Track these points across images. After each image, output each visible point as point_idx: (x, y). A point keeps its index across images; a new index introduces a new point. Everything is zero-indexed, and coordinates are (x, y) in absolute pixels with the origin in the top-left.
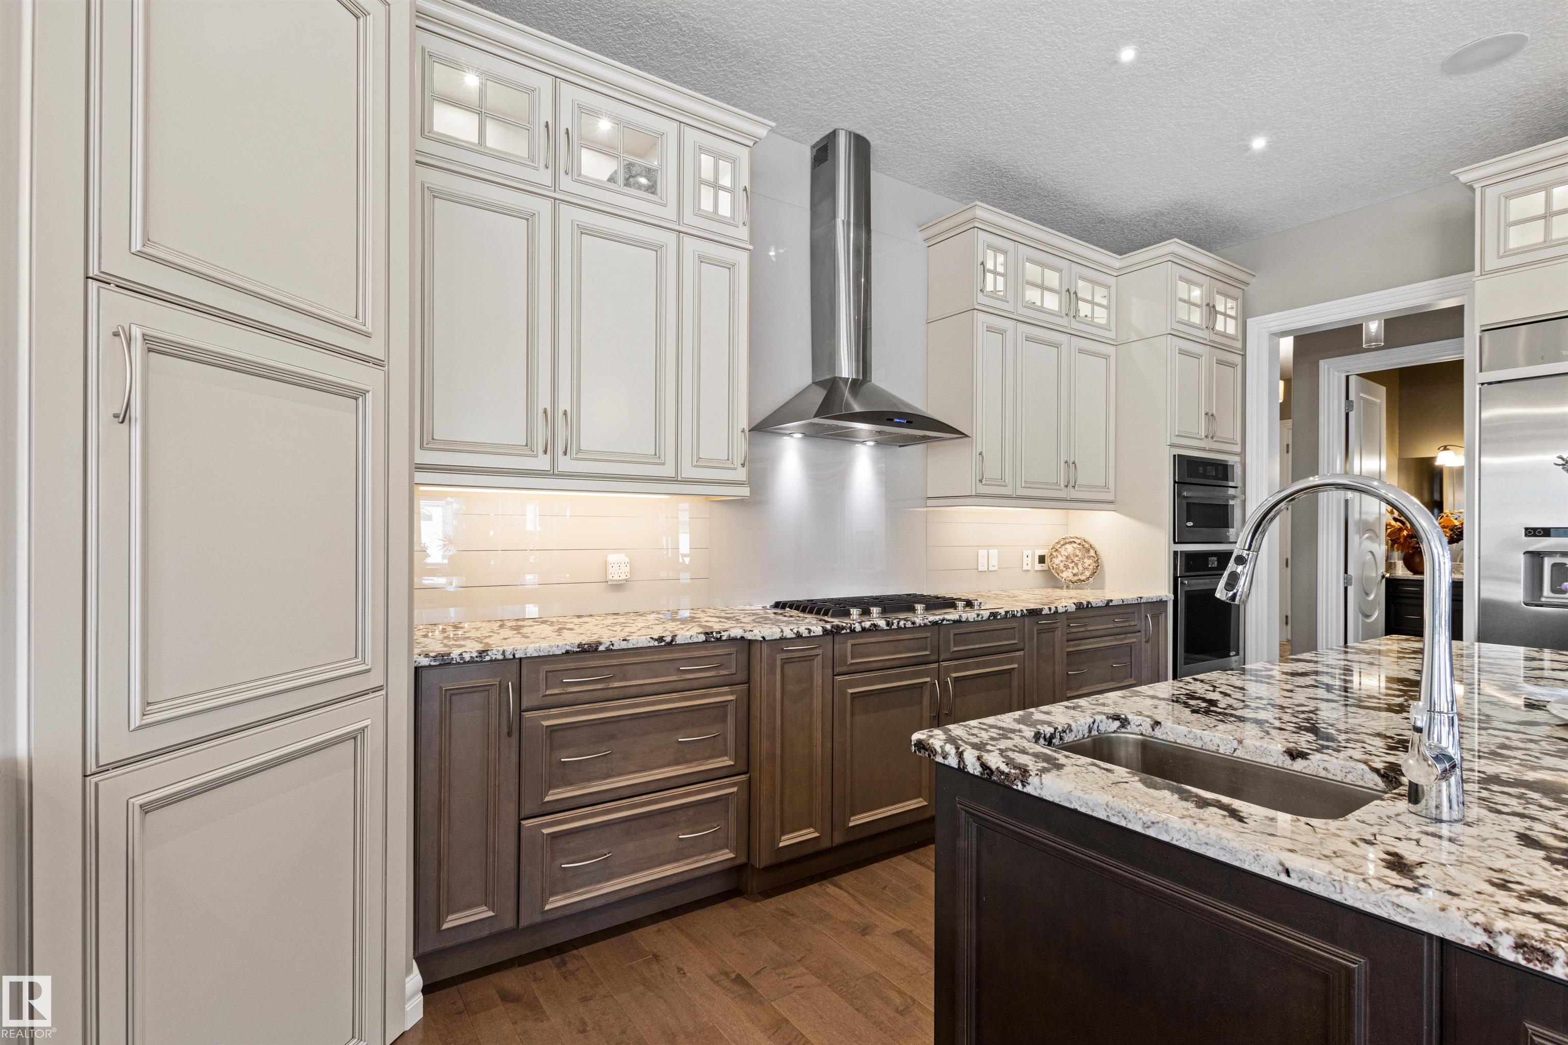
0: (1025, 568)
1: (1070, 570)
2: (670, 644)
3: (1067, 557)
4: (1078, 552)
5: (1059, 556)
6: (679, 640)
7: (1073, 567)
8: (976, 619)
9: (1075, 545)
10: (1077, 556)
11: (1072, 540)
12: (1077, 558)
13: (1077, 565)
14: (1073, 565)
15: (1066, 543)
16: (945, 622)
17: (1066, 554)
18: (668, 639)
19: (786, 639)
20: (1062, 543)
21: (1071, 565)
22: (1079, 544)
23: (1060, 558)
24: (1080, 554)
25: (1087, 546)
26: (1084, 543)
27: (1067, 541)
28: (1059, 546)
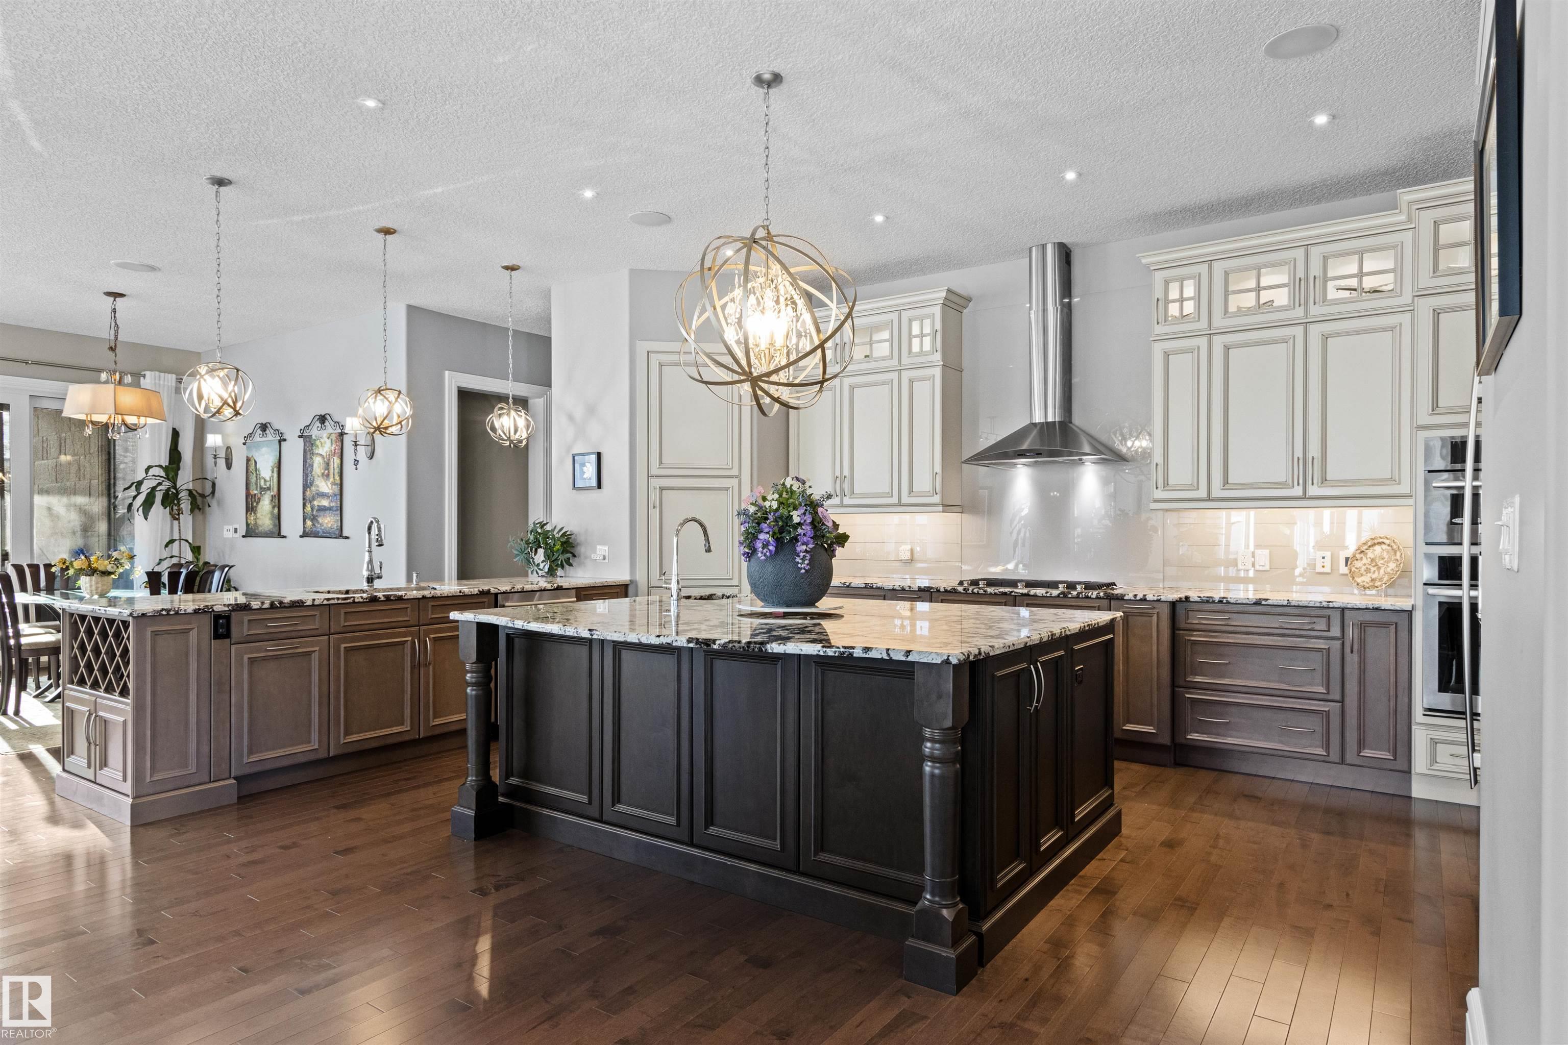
0: (1319, 569)
1: (1369, 575)
2: (848, 586)
3: (1372, 560)
4: (1385, 555)
5: (1364, 558)
6: (852, 585)
7: (1374, 571)
8: (1045, 595)
9: (1384, 547)
10: (1383, 559)
11: (1381, 540)
12: (1382, 562)
13: (1379, 568)
14: (1375, 568)
15: (1374, 545)
16: (1013, 594)
17: (1372, 556)
18: (848, 584)
19: (895, 590)
20: (1369, 544)
21: (1373, 569)
22: (1389, 545)
23: (1365, 561)
24: (1387, 557)
25: (1395, 547)
26: (1393, 544)
27: (1376, 541)
28: (1366, 547)
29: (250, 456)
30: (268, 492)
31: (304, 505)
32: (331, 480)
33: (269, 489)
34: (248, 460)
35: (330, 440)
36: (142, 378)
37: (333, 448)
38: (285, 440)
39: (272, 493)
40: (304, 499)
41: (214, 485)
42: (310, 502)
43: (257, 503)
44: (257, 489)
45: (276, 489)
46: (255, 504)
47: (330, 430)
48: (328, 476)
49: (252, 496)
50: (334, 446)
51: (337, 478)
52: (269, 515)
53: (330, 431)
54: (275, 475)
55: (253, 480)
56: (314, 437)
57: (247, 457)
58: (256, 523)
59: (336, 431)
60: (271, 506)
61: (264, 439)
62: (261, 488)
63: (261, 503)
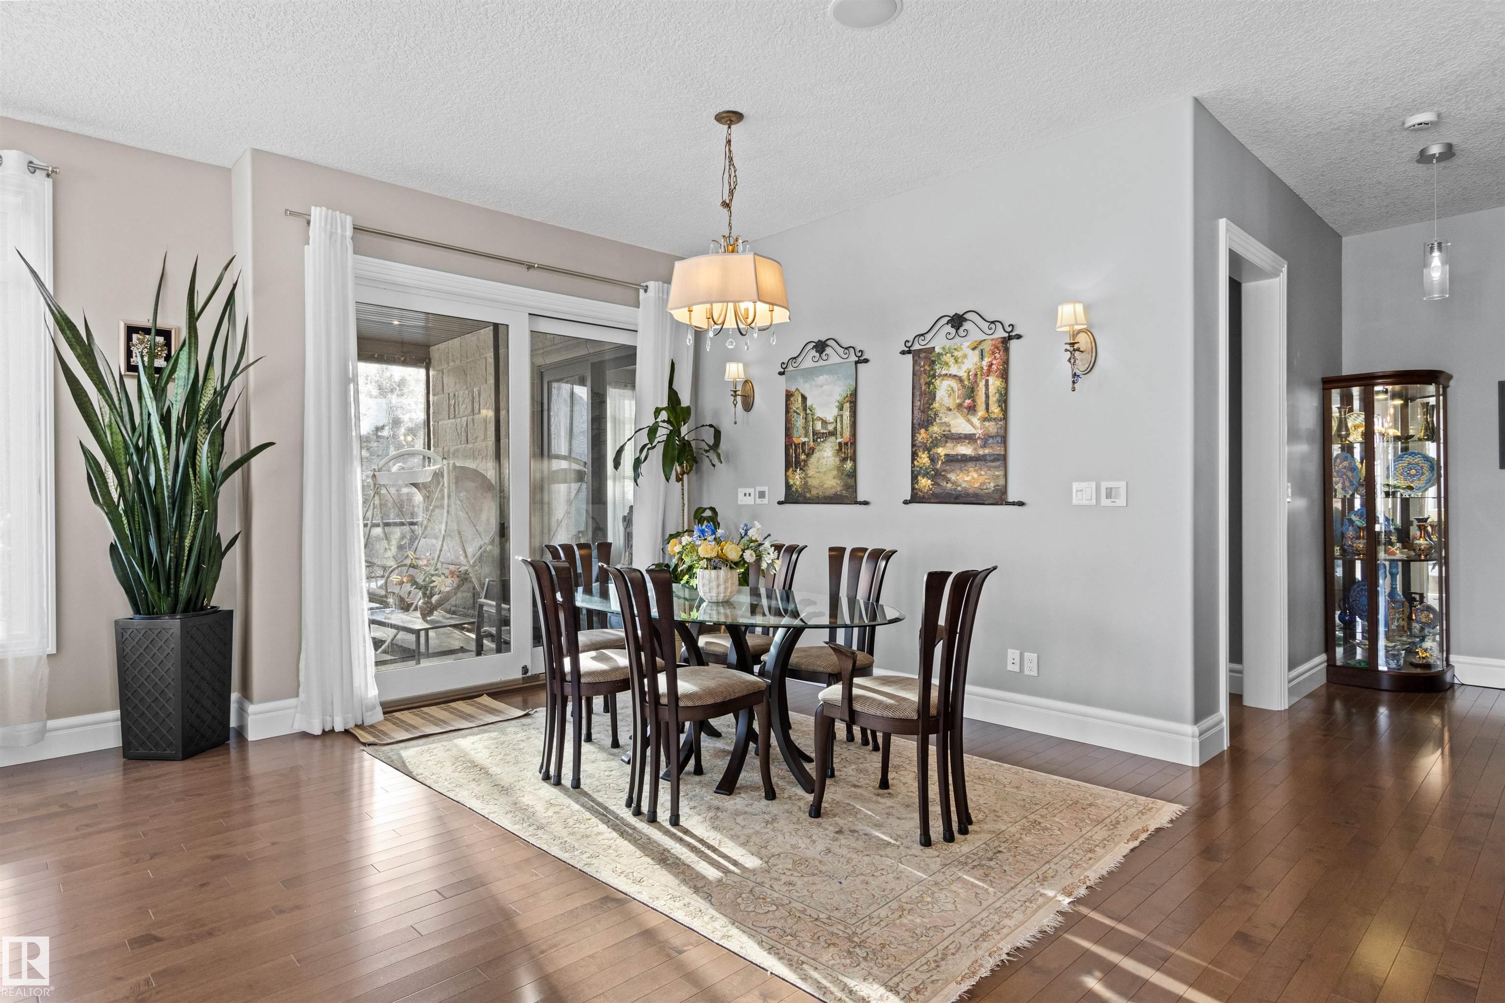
29: (793, 389)
30: (832, 439)
31: (914, 455)
32: (981, 412)
33: (833, 434)
34: (789, 395)
35: (977, 352)
36: (642, 291)
37: (985, 363)
38: (866, 361)
39: (839, 440)
40: (913, 446)
41: (717, 434)
42: (929, 450)
43: (808, 455)
44: (806, 435)
45: (847, 434)
46: (803, 457)
47: (975, 335)
48: (972, 409)
49: (796, 446)
50: (987, 360)
51: (995, 410)
52: (835, 472)
53: (979, 336)
54: (847, 414)
55: (799, 422)
56: (937, 350)
57: (787, 391)
58: (806, 483)
59: (995, 336)
60: (837, 459)
61: (821, 363)
62: (815, 433)
63: (816, 455)
